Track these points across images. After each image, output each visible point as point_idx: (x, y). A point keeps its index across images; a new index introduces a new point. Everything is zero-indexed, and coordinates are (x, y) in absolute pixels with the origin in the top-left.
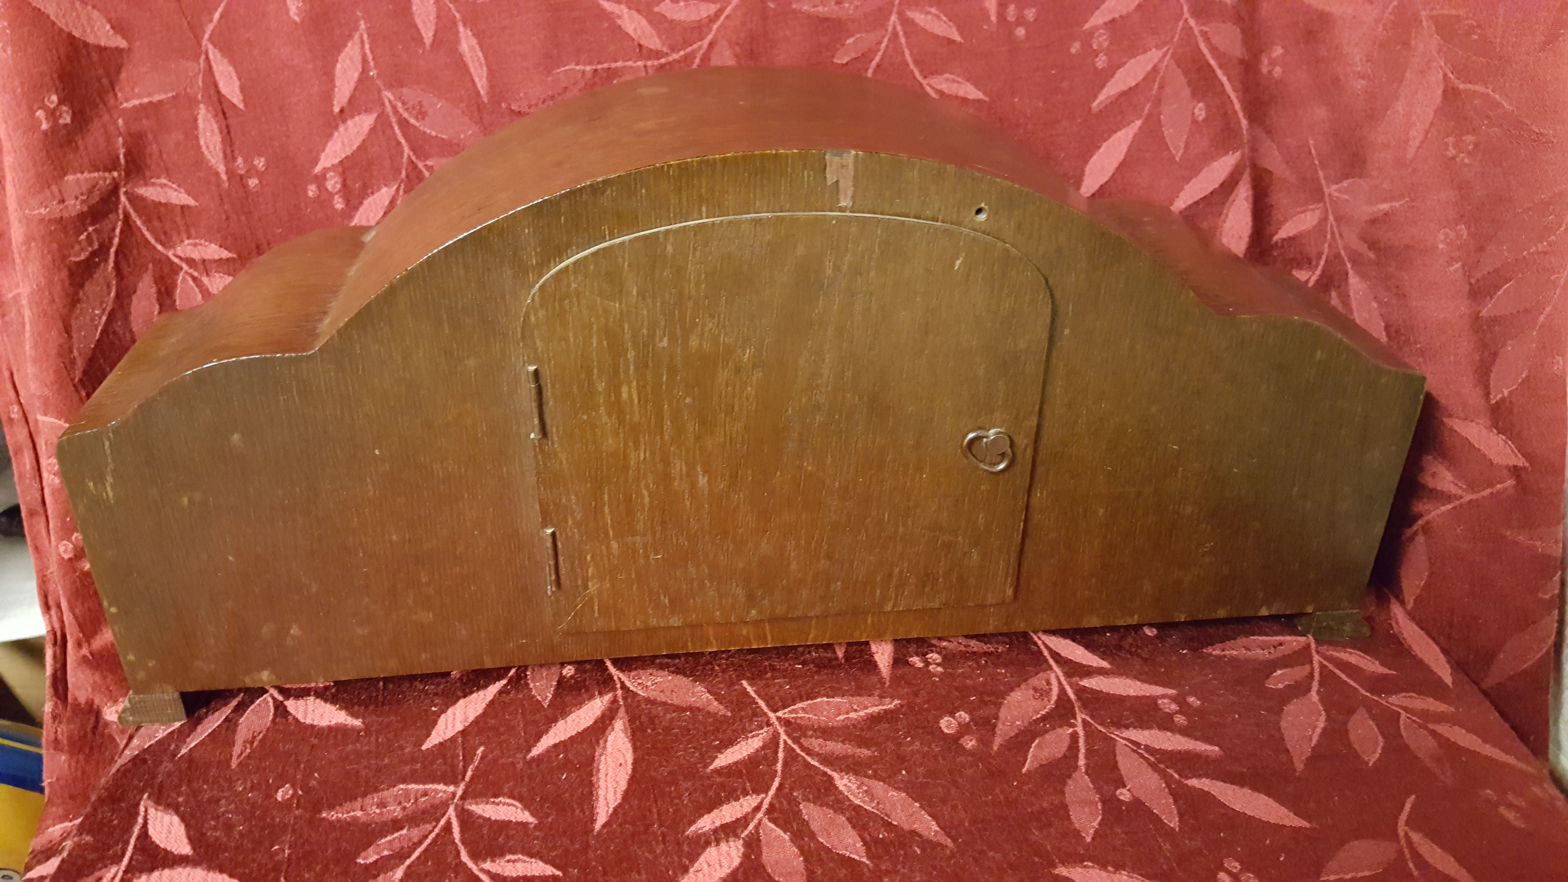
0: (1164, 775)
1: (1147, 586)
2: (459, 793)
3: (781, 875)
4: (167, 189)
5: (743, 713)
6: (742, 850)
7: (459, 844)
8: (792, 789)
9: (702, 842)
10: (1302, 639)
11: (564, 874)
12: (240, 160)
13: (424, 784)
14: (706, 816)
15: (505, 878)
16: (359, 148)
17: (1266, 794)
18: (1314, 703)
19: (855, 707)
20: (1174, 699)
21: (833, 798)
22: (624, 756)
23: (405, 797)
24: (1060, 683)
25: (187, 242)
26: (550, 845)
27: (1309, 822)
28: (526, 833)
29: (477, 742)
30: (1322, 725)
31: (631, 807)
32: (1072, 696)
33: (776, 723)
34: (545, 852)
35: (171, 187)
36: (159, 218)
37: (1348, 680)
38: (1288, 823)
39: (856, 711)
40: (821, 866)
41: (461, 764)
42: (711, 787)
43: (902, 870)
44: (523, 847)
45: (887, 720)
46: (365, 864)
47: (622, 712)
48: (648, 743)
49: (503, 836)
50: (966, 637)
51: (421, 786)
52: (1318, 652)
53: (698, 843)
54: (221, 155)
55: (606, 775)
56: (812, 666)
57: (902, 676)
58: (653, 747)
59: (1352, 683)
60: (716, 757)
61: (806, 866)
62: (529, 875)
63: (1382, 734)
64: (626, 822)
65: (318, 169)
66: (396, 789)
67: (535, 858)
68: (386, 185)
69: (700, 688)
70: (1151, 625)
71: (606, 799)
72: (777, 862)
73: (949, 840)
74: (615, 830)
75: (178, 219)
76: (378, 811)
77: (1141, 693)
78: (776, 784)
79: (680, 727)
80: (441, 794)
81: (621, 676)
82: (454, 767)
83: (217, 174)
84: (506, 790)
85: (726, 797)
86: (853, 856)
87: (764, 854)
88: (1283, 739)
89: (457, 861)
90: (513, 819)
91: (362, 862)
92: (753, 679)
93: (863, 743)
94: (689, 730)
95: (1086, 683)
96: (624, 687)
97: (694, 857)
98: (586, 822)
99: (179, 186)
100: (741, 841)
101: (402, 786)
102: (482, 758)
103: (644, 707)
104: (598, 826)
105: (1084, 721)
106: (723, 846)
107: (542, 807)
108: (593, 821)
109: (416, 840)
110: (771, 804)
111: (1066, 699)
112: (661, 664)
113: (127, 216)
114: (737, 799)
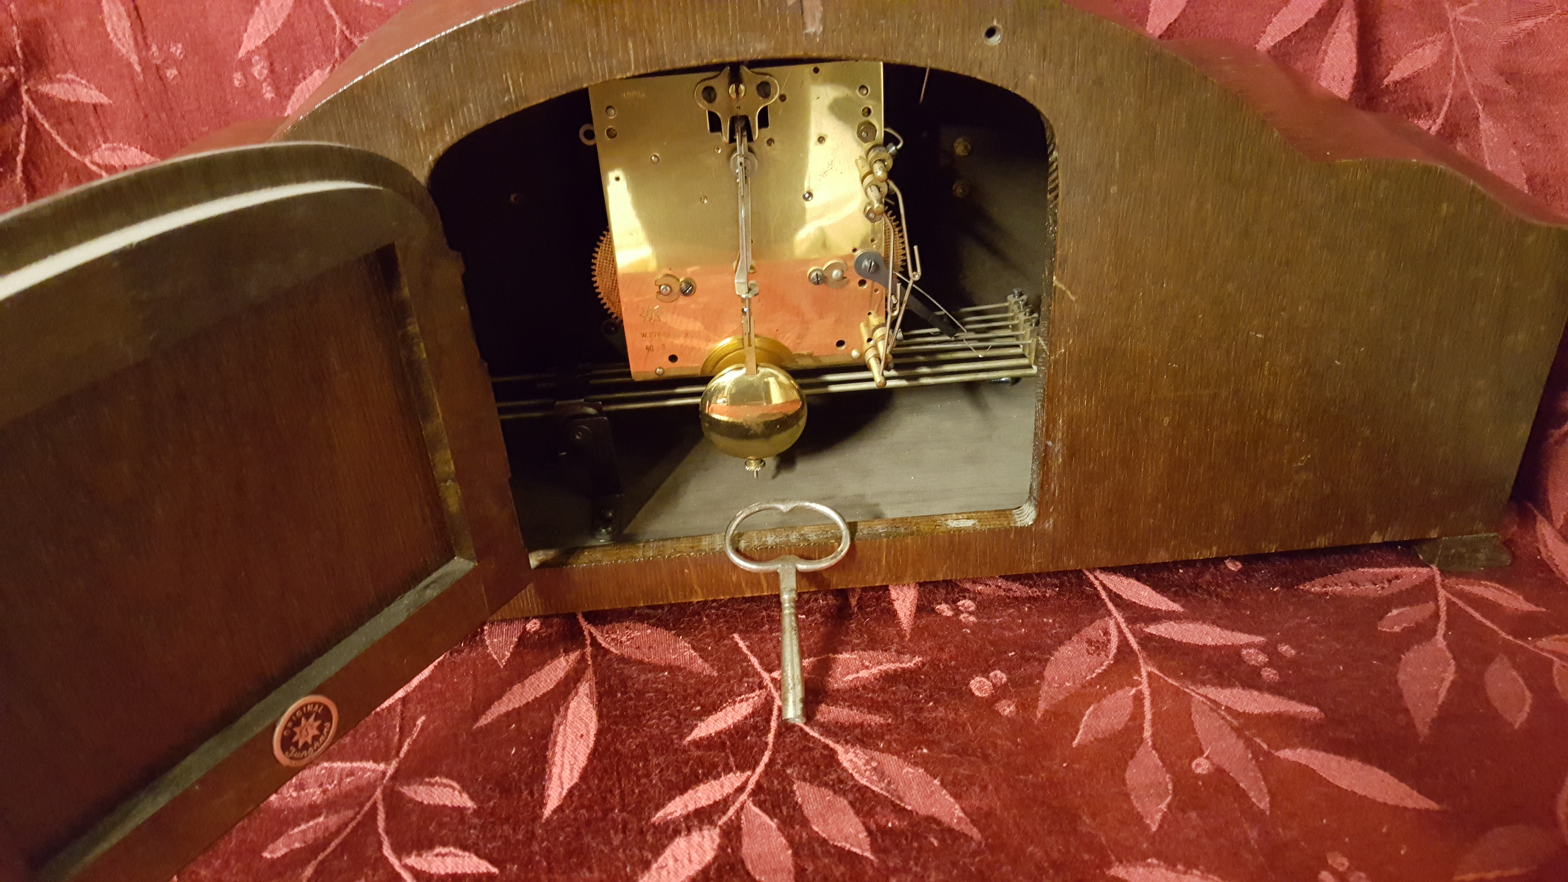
0: (1249, 744)
1: (1227, 510)
2: (390, 771)
3: (764, 872)
4: (75, 86)
5: (731, 672)
6: (718, 840)
7: (383, 834)
8: (785, 765)
9: (670, 831)
10: (1424, 571)
11: (501, 871)
12: (154, 48)
13: (352, 761)
14: (677, 799)
15: (431, 876)
16: (284, 24)
17: (1380, 767)
18: (1440, 649)
19: (867, 663)
20: (1262, 648)
21: (834, 776)
22: (587, 725)
23: (328, 777)
24: (1120, 632)
25: (103, 146)
26: (489, 836)
27: (1438, 803)
28: (462, 821)
29: (418, 711)
30: (1451, 678)
31: (589, 788)
32: (1135, 646)
33: (771, 685)
34: (481, 844)
35: (80, 83)
36: (71, 120)
37: (1484, 621)
38: (1410, 804)
39: (867, 667)
40: (813, 861)
41: (397, 737)
42: (686, 763)
43: (914, 869)
44: (457, 838)
45: (905, 680)
46: (272, 858)
47: (590, 672)
48: (616, 710)
49: (433, 825)
50: (1006, 578)
51: (348, 765)
52: (1444, 586)
53: (666, 832)
54: (132, 43)
55: (564, 749)
56: (818, 615)
57: (926, 627)
58: (622, 715)
59: (1489, 624)
60: (696, 725)
61: (796, 862)
62: (459, 872)
63: (1530, 689)
64: (583, 806)
65: (242, 53)
66: (318, 768)
67: (469, 851)
68: (318, 67)
69: (683, 644)
70: (1235, 558)
71: (560, 778)
72: (759, 856)
73: (975, 830)
74: (568, 817)
75: (92, 119)
76: (295, 794)
77: (1221, 642)
78: (765, 759)
79: (657, 690)
80: (369, 774)
81: (593, 630)
82: (388, 741)
83: (129, 65)
84: (444, 768)
85: (704, 774)
86: (854, 850)
87: (745, 846)
88: (1401, 696)
89: (379, 854)
90: (448, 803)
91: (269, 856)
92: (747, 632)
93: (874, 707)
94: (667, 694)
95: (1152, 629)
96: (594, 643)
97: (658, 850)
98: (534, 807)
99: (88, 81)
100: (718, 830)
101: (326, 764)
102: (422, 729)
103: (615, 666)
104: (547, 812)
105: (1150, 675)
106: (695, 836)
107: (484, 788)
108: (542, 805)
109: (333, 829)
110: (758, 784)
111: (1128, 650)
112: (639, 615)
113: (32, 119)
114: (717, 777)
